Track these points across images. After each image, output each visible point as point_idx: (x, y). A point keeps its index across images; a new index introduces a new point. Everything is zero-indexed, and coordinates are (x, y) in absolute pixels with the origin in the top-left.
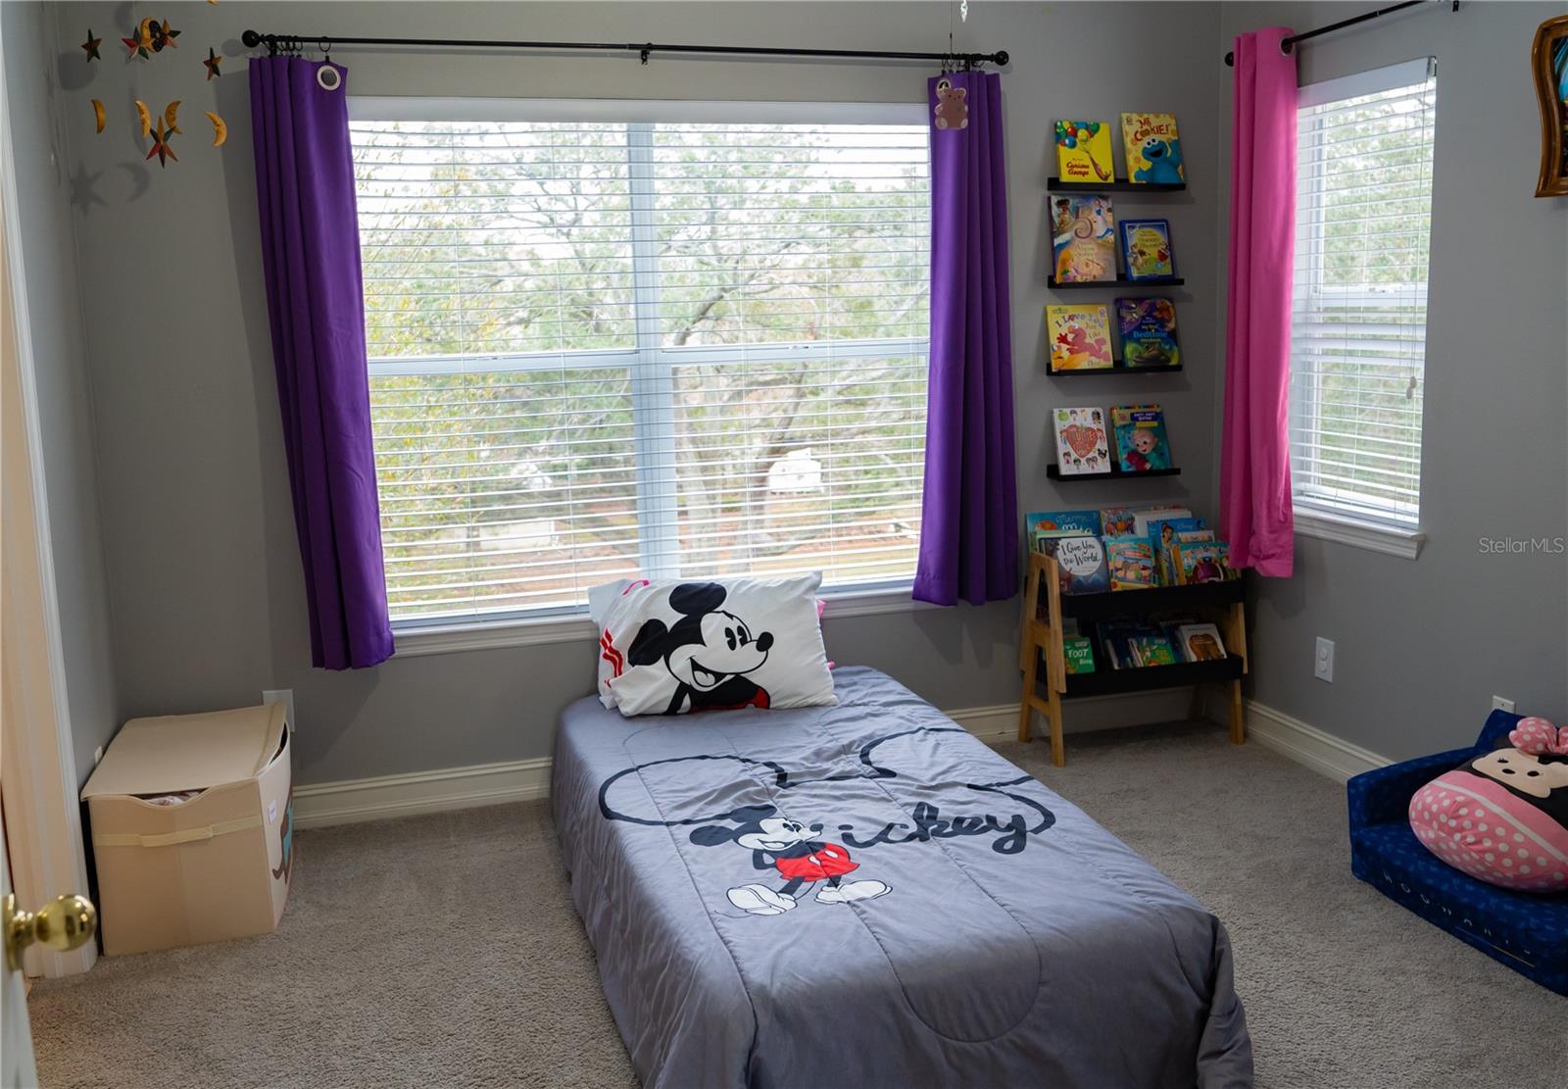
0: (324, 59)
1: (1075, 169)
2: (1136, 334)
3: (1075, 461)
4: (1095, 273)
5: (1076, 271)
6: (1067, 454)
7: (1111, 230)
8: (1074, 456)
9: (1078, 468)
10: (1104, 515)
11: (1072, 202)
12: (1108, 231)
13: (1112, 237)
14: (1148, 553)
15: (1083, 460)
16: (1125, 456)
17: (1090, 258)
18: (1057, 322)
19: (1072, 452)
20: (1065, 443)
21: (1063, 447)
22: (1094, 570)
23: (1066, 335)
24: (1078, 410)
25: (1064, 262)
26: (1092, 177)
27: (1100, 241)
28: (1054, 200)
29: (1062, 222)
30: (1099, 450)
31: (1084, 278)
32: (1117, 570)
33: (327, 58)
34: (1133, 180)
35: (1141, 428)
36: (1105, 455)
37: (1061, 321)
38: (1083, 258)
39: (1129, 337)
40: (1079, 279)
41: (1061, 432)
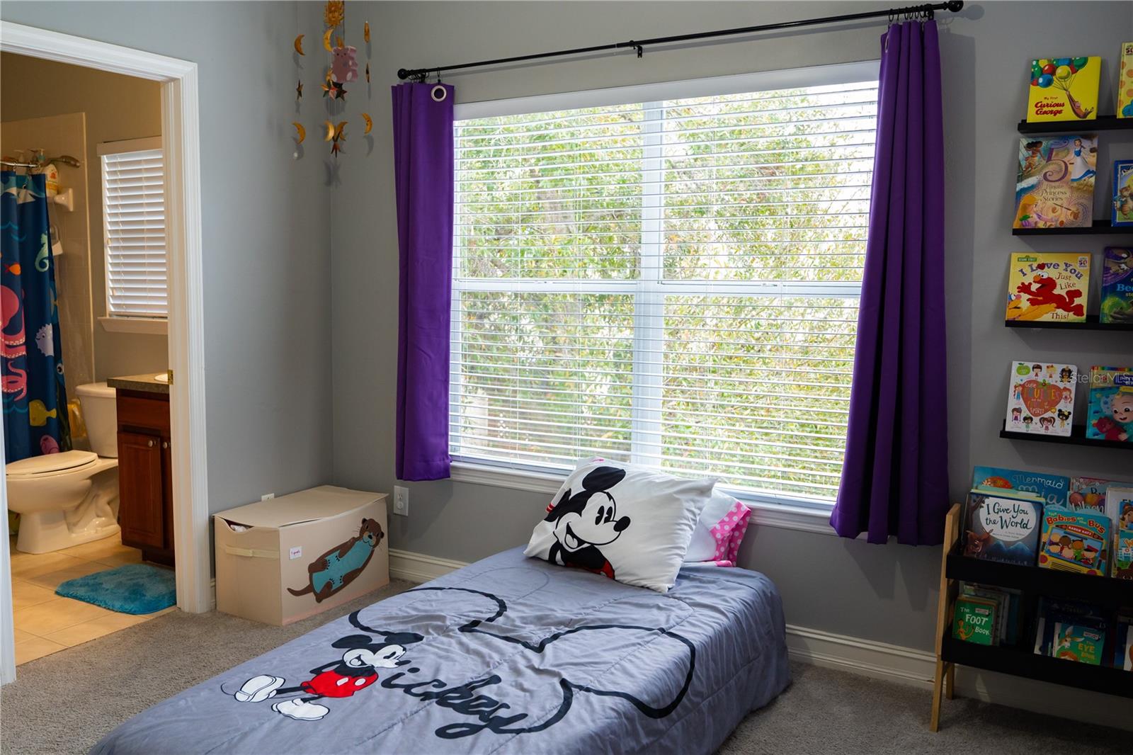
0: (437, 82)
1: (1045, 109)
2: (1120, 287)
3: (1025, 419)
4: (1062, 218)
5: (1039, 217)
6: (1018, 410)
7: (1093, 172)
8: (1025, 413)
9: (1027, 427)
10: (1075, 484)
11: (1045, 144)
12: (1088, 172)
13: (1093, 180)
14: (1099, 534)
15: (1036, 419)
16: (1094, 421)
17: (1059, 202)
18: (1021, 271)
19: (1024, 408)
20: (1018, 398)
21: (1013, 402)
22: (1021, 537)
23: (1030, 284)
24: (1044, 366)
25: (1026, 207)
26: (1068, 115)
27: (1075, 184)
28: (1024, 142)
29: (1030, 165)
30: (1060, 411)
31: (1048, 224)
32: (1052, 543)
33: (439, 81)
34: (1120, 115)
35: (1124, 394)
36: (1067, 417)
37: (1027, 270)
38: (1050, 203)
39: (1110, 290)
40: (1041, 225)
41: (1016, 387)
